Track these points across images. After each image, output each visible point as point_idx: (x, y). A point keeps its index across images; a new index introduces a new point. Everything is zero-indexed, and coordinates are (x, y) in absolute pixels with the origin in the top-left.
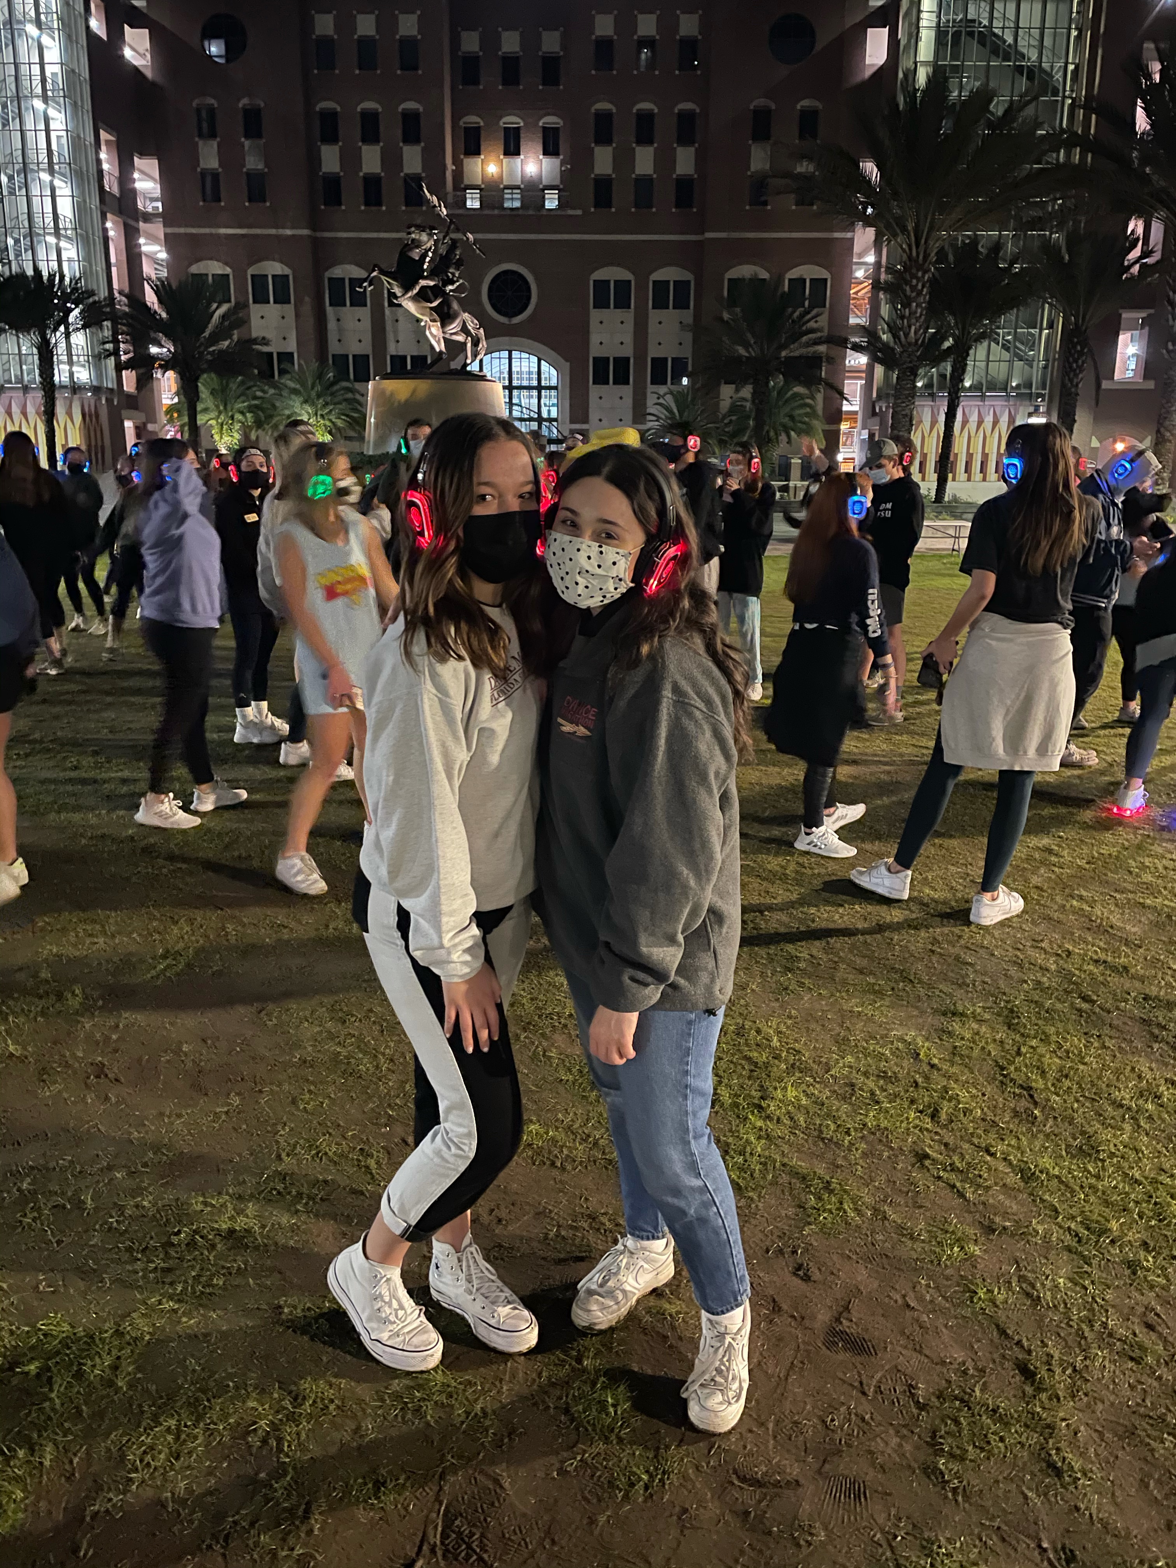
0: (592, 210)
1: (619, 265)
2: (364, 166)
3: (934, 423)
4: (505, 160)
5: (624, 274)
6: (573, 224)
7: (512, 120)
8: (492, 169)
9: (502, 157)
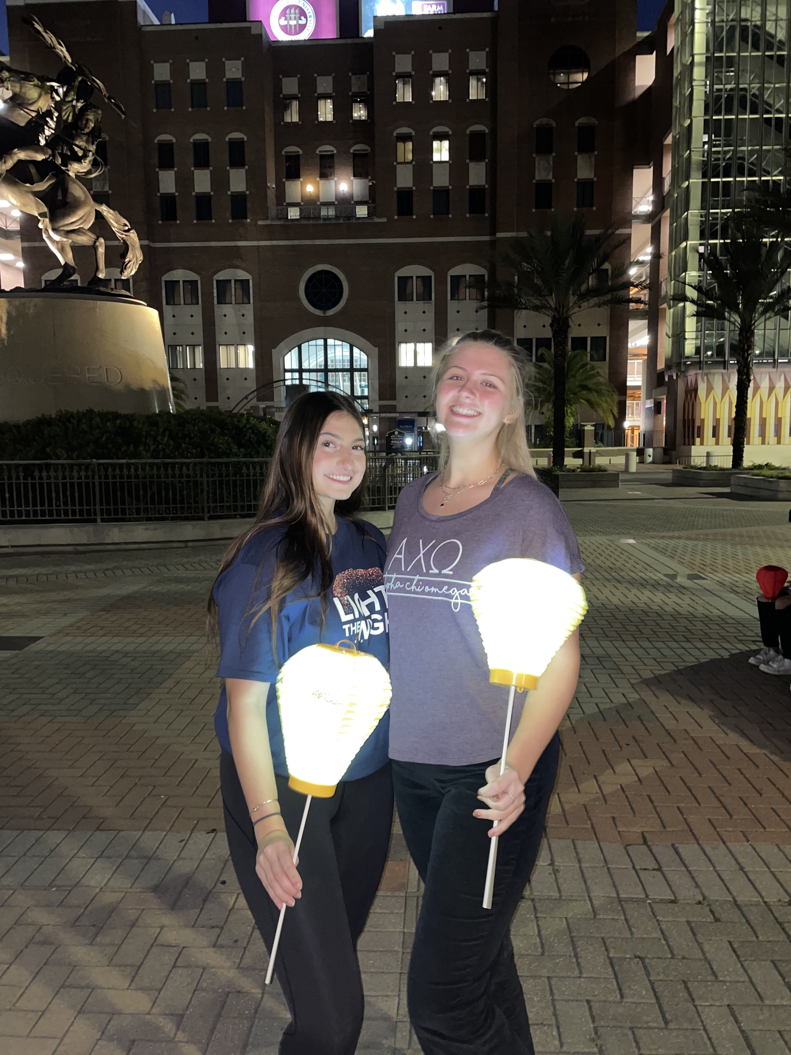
0: (396, 217)
1: (420, 264)
2: (196, 187)
3: (725, 389)
4: (322, 182)
5: (425, 271)
6: (379, 231)
7: (327, 148)
8: (310, 188)
9: (318, 179)
